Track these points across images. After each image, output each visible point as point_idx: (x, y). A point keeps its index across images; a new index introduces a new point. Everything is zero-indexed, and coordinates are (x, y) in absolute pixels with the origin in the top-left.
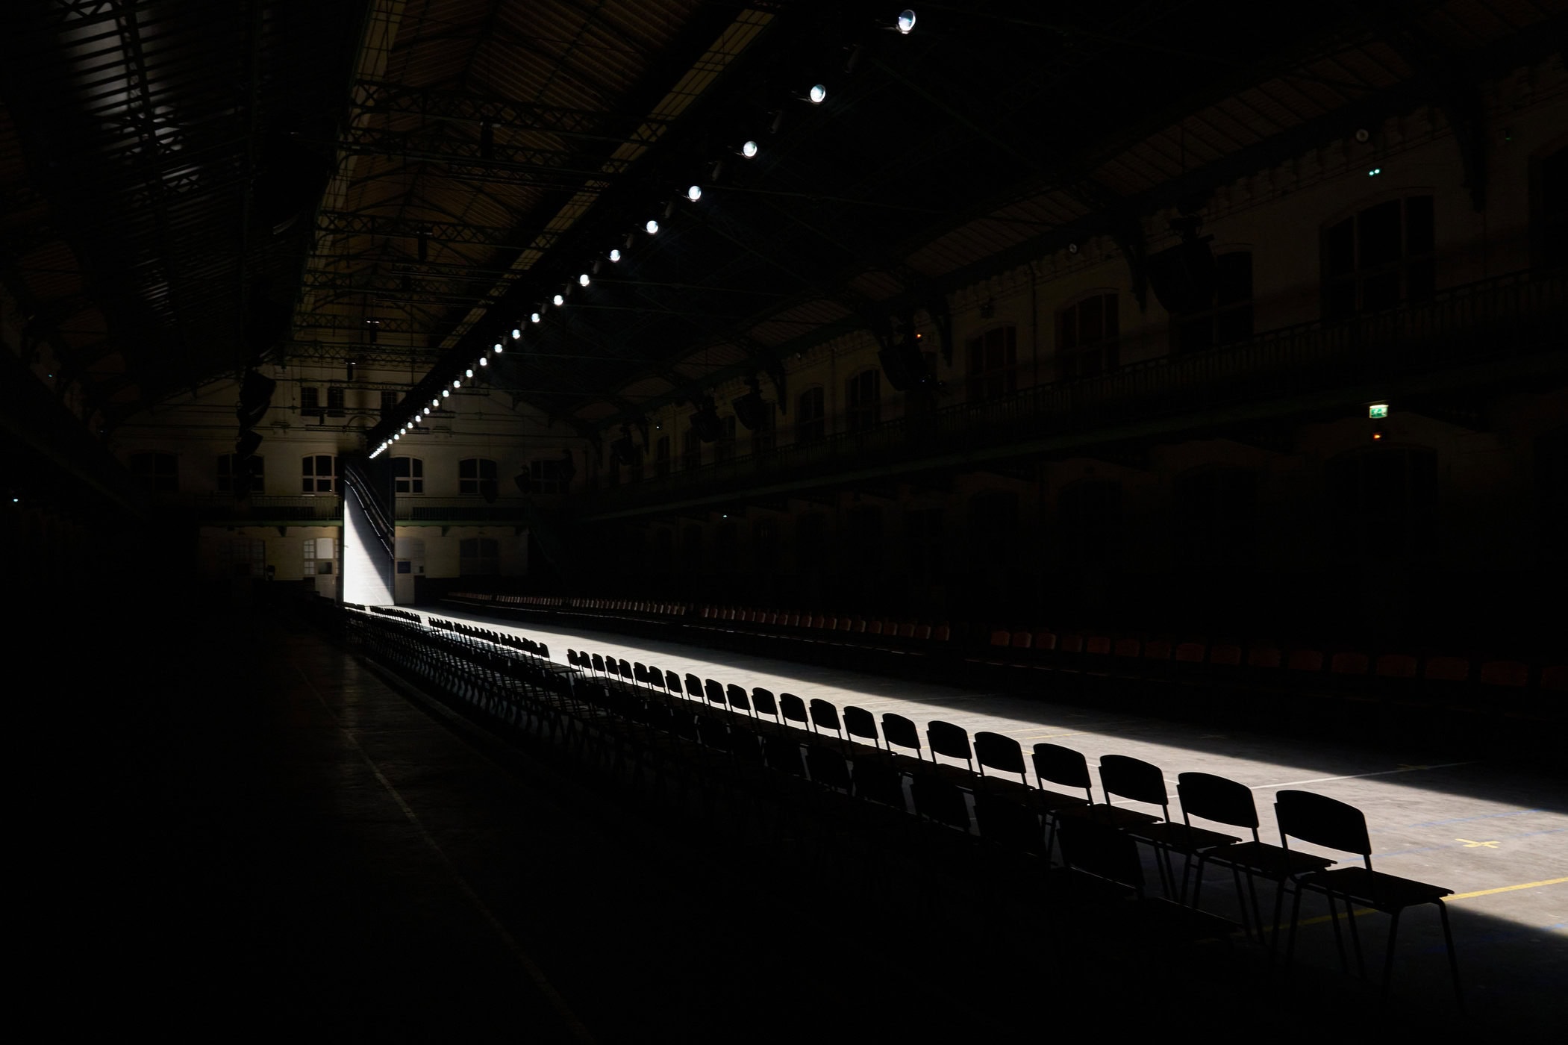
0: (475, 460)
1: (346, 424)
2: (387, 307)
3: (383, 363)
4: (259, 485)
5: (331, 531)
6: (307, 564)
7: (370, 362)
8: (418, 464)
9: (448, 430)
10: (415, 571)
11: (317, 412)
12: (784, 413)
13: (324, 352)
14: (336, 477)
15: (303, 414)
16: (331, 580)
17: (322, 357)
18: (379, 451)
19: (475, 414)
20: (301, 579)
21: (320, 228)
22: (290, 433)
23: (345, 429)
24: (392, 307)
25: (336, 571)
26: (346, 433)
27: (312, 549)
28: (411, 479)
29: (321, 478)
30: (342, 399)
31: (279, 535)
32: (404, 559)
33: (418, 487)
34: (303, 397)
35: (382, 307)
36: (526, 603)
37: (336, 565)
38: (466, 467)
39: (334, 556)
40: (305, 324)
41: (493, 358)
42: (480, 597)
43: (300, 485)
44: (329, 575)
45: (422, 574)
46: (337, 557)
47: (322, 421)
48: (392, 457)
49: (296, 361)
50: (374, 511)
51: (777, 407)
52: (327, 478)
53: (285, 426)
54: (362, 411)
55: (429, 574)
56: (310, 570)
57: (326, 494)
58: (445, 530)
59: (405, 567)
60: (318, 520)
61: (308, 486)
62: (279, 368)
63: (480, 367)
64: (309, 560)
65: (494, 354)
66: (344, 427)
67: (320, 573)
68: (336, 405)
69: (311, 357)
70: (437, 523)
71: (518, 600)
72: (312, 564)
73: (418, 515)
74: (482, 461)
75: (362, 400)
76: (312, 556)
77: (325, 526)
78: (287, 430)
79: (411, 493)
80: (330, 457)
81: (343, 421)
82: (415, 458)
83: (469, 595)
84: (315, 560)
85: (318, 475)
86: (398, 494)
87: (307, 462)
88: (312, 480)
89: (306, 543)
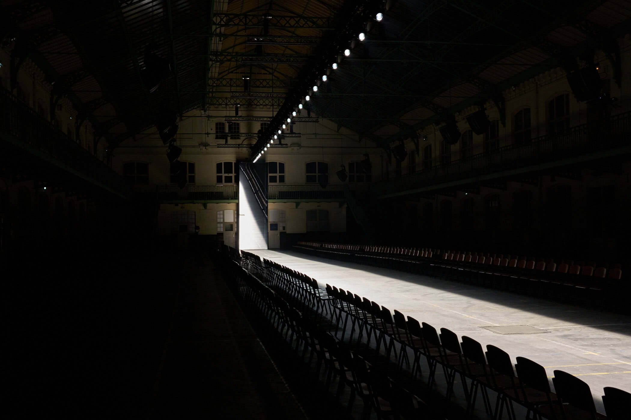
0: (315, 163)
1: (241, 143)
2: (264, 74)
3: (261, 106)
4: (192, 179)
5: (232, 206)
6: (219, 225)
7: (255, 106)
8: (282, 166)
9: (299, 145)
10: (280, 229)
11: (225, 137)
12: (504, 126)
13: (228, 101)
14: (235, 174)
15: (217, 137)
16: (232, 234)
17: (226, 104)
18: (258, 158)
19: (313, 134)
20: (216, 234)
21: (215, 24)
22: (210, 149)
23: (239, 146)
24: (267, 74)
25: (235, 229)
26: (240, 148)
27: (222, 216)
28: (278, 175)
29: (227, 175)
30: (238, 128)
31: (202, 207)
32: (274, 222)
33: (282, 179)
34: (217, 128)
35: (261, 74)
36: (339, 249)
37: (235, 225)
38: (310, 167)
39: (234, 220)
40: (215, 85)
41: (313, 96)
42: (314, 245)
43: (215, 179)
44: (232, 231)
45: (284, 231)
46: (236, 221)
47: (226, 142)
48: (266, 162)
49: (212, 107)
50: (260, 194)
51: (500, 122)
52: (230, 175)
53: (206, 145)
54: (249, 135)
55: (288, 231)
56: (221, 229)
57: (230, 184)
58: (297, 204)
59: (274, 227)
60: (225, 199)
61: (219, 180)
62: (203, 112)
63: (306, 102)
64: (220, 223)
65: (314, 92)
66: (239, 145)
67: (226, 230)
68: (235, 132)
69: (220, 104)
70: (293, 200)
71: (335, 247)
72: (222, 225)
73: (282, 196)
74: (319, 163)
75: (249, 127)
76: (222, 221)
77: (229, 203)
78: (207, 148)
79: (278, 183)
80: (232, 163)
81: (239, 142)
82: (280, 162)
83: (308, 244)
84: (224, 223)
85: (225, 173)
86: (269, 184)
87: (219, 166)
88: (222, 176)
89: (218, 213)
